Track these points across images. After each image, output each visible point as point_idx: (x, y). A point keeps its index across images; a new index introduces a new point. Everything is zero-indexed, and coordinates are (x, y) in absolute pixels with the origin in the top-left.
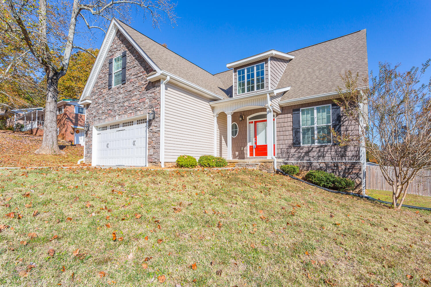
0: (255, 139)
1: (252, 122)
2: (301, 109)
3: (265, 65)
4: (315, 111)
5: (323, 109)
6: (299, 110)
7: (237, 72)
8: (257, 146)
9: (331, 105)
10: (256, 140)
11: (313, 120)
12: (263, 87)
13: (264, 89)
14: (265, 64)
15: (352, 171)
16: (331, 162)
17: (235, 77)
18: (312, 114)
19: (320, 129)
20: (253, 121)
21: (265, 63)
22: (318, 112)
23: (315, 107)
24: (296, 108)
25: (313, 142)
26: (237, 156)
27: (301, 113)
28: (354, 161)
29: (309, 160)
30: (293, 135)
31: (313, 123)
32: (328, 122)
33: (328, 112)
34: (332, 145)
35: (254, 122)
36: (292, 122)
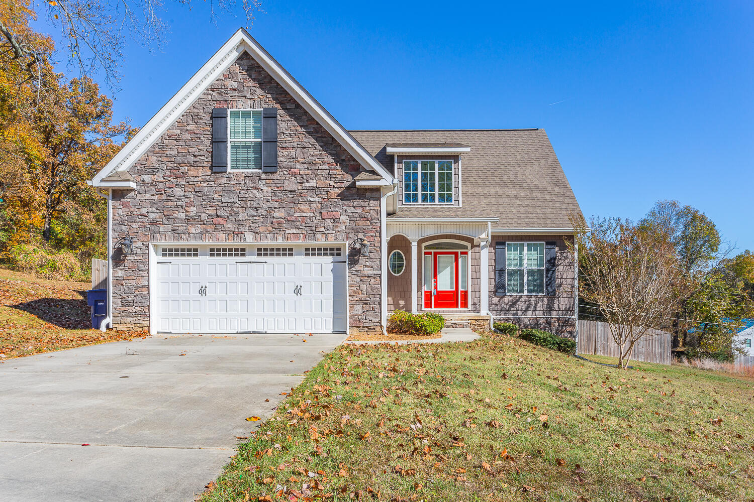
0: (434, 281)
1: (430, 253)
2: (507, 243)
3: (453, 164)
4: (525, 248)
5: (535, 246)
6: (504, 244)
7: (403, 164)
8: (438, 292)
9: (544, 243)
10: (436, 282)
11: (521, 260)
12: (449, 199)
13: (451, 203)
14: (455, 164)
15: (566, 329)
16: (544, 318)
17: (398, 171)
18: (521, 252)
19: (531, 273)
20: (433, 251)
21: (453, 162)
22: (529, 250)
23: (525, 243)
24: (501, 240)
25: (521, 291)
26: (403, 308)
27: (506, 248)
28: (568, 317)
29: (516, 314)
30: (495, 279)
31: (521, 264)
32: (541, 265)
33: (541, 253)
34: (545, 296)
35: (433, 253)
36: (495, 260)
